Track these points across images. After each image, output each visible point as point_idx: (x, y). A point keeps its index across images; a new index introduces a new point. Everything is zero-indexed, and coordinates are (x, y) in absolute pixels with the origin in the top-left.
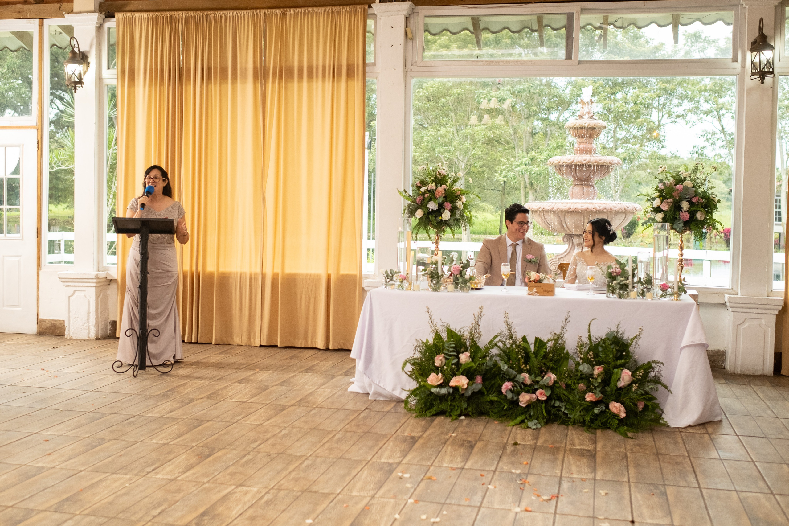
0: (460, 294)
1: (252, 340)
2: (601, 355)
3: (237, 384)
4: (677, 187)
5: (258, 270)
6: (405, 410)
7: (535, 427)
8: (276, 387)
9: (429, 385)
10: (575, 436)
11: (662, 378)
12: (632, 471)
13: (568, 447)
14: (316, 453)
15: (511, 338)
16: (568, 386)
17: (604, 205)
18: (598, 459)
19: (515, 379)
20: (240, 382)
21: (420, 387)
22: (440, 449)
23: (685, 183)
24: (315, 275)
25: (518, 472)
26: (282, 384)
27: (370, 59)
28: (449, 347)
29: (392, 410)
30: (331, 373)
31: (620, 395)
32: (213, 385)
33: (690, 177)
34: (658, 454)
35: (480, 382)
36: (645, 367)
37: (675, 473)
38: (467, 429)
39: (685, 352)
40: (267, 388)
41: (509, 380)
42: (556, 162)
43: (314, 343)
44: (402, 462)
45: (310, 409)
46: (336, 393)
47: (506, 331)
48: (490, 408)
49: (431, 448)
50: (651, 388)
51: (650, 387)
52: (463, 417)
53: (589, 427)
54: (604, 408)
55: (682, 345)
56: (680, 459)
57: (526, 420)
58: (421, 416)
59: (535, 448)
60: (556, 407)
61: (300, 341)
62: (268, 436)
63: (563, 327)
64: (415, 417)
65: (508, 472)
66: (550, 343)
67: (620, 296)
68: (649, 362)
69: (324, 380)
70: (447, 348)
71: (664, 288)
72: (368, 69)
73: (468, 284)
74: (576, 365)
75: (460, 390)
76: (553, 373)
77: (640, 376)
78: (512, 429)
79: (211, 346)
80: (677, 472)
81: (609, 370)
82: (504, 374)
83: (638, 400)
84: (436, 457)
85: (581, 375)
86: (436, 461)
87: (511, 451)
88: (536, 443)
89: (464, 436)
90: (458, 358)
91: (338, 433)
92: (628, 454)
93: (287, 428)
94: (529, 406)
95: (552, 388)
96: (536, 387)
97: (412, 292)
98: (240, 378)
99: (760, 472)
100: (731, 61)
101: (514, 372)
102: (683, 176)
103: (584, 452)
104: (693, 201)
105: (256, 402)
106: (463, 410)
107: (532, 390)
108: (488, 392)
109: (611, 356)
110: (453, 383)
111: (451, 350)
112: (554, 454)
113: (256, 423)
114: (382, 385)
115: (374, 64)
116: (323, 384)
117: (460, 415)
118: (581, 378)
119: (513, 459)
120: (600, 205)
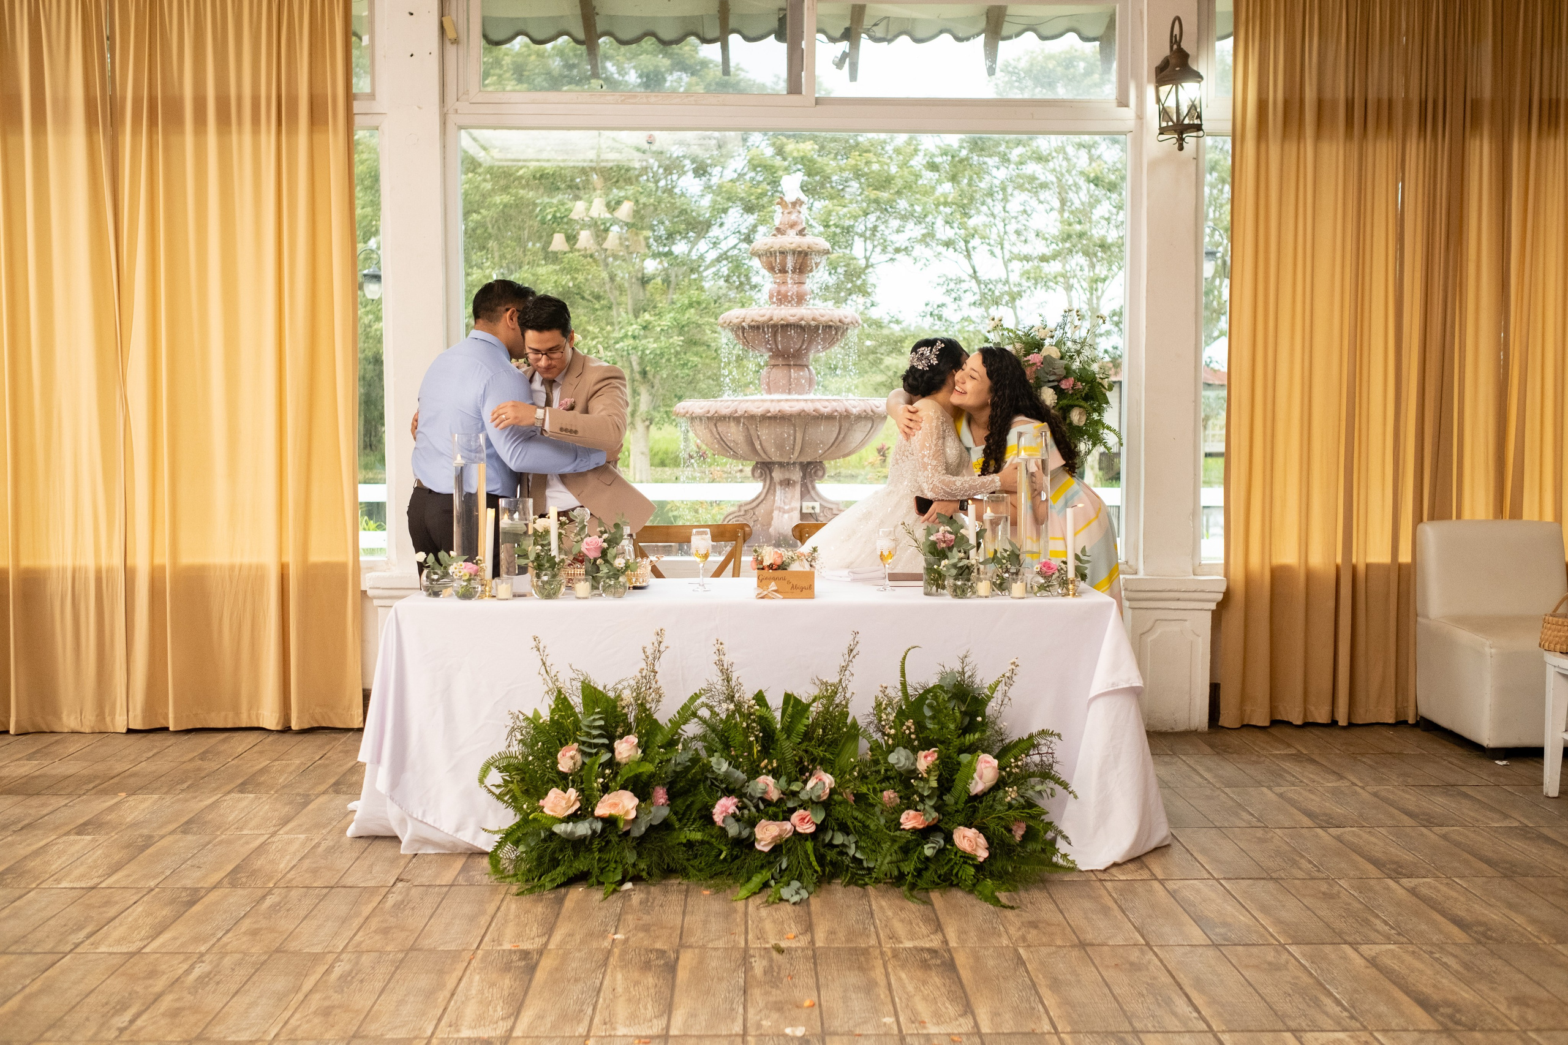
0: (606, 603)
1: (108, 719)
2: (931, 726)
3: (72, 838)
4: (1029, 358)
5: (117, 561)
6: (493, 878)
7: (796, 898)
8: (171, 838)
9: (547, 817)
10: (890, 913)
11: (1056, 767)
12: (1050, 999)
13: (887, 946)
14: (289, 1026)
15: (731, 698)
16: (860, 798)
17: (835, 404)
18: (965, 974)
19: (744, 791)
20: (81, 830)
21: (525, 821)
22: (598, 982)
23: (1044, 352)
24: (250, 567)
25: (800, 1031)
26: (186, 828)
27: (361, 85)
28: (589, 727)
29: (461, 880)
30: (301, 791)
31: (975, 810)
32: (11, 845)
33: (1052, 337)
34: (1083, 945)
35: (662, 801)
36: (1023, 746)
37: (1143, 995)
38: (646, 919)
39: (1099, 707)
40: (149, 842)
41: (728, 792)
42: (735, 321)
43: (254, 717)
44: (514, 1035)
45: (260, 893)
46: (318, 844)
47: (720, 682)
48: (688, 860)
49: (576, 980)
50: (1040, 792)
51: (1038, 788)
52: (628, 886)
53: (913, 886)
54: (942, 842)
55: (1093, 693)
56: (1134, 955)
57: (772, 883)
58: (531, 891)
59: (814, 956)
60: (837, 846)
61: (223, 714)
62: (159, 985)
63: (844, 669)
64: (518, 895)
65: (778, 1036)
66: (815, 704)
67: (960, 592)
68: (1031, 737)
69: (286, 810)
70: (585, 729)
71: (1046, 572)
72: (357, 106)
73: (622, 579)
74: (871, 749)
75: (621, 825)
76: (826, 771)
77: (1017, 766)
78: (747, 906)
79: (8, 739)
80: (1145, 992)
81: (949, 757)
82: (716, 779)
83: (1016, 819)
84: (594, 1010)
85: (886, 771)
86: (596, 1020)
87: (765, 973)
88: (812, 942)
89: (640, 939)
90: (611, 750)
91: (338, 959)
92: (1021, 951)
93: (207, 958)
94: (777, 849)
95: (827, 805)
96: (790, 805)
97: (493, 603)
98: (81, 821)
99: (1311, 974)
100: (1114, 104)
101: (740, 775)
102: (1038, 336)
103: (927, 956)
104: (1063, 387)
105: (123, 884)
106: (630, 870)
107: (784, 812)
108: (680, 820)
109: (952, 726)
110: (603, 809)
111: (595, 732)
112: (861, 968)
113: (124, 949)
114: (429, 820)
115: (372, 96)
116: (286, 821)
117: (622, 882)
118: (887, 778)
119: (776, 995)
120: (827, 404)
